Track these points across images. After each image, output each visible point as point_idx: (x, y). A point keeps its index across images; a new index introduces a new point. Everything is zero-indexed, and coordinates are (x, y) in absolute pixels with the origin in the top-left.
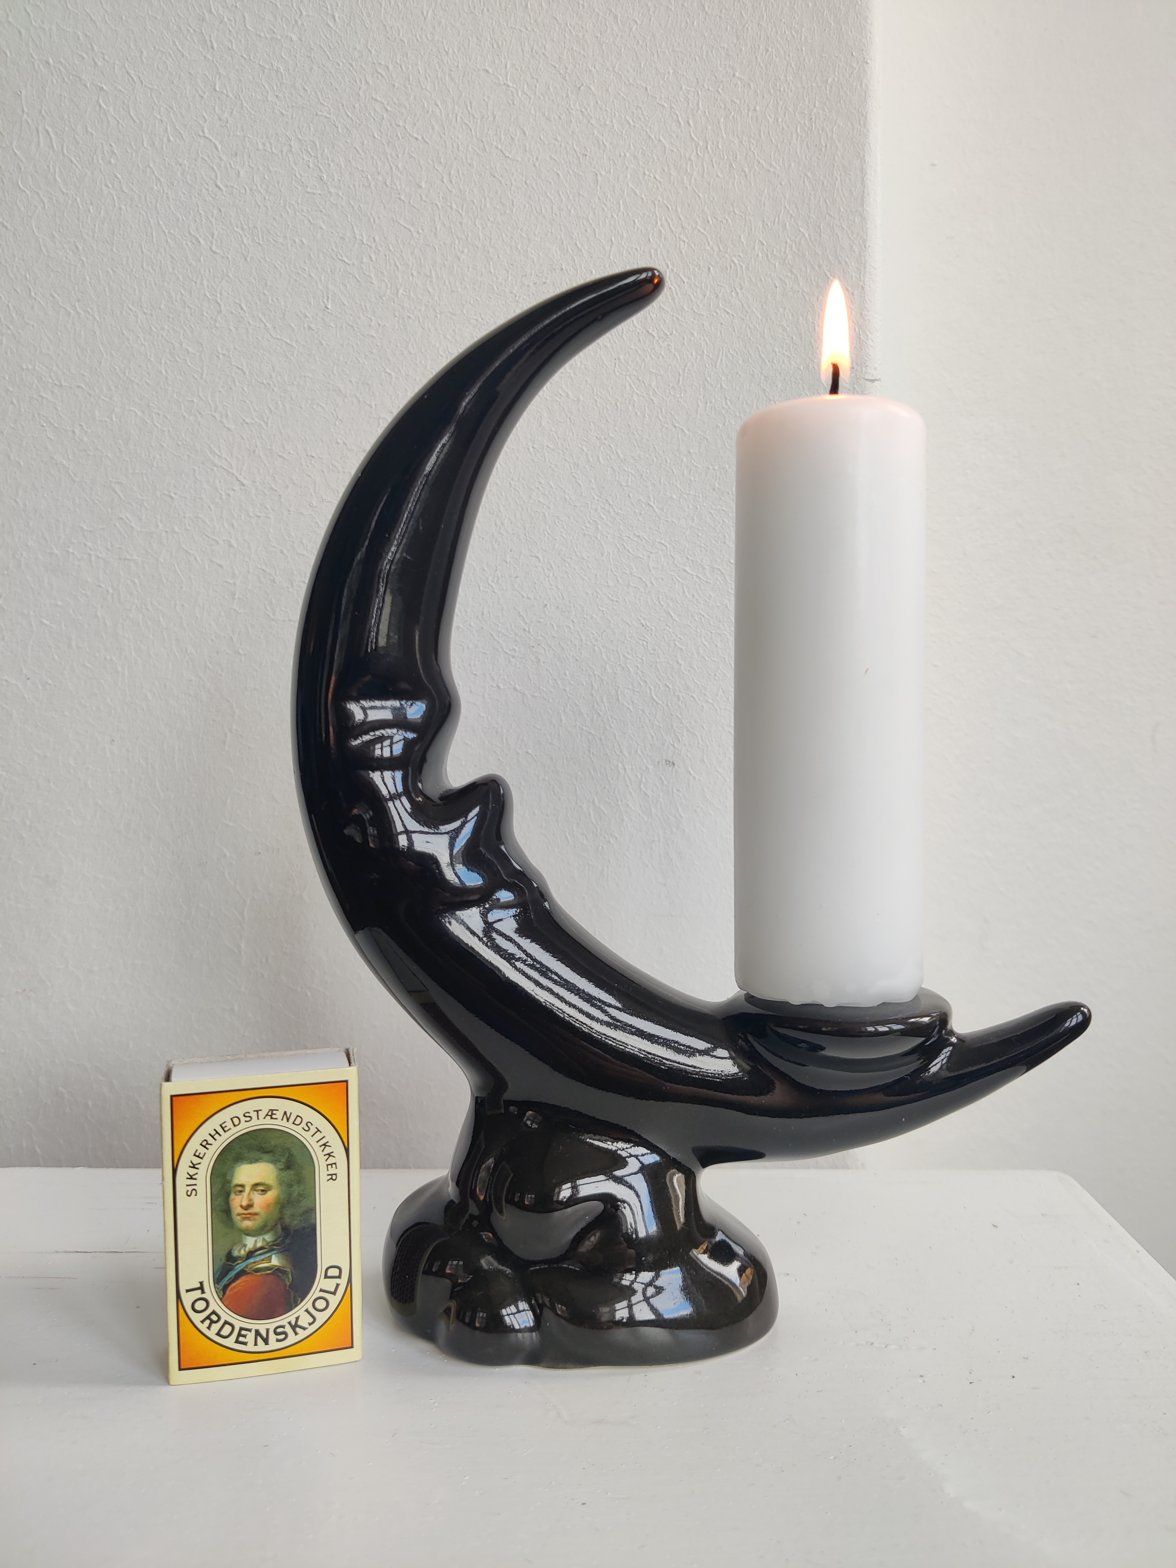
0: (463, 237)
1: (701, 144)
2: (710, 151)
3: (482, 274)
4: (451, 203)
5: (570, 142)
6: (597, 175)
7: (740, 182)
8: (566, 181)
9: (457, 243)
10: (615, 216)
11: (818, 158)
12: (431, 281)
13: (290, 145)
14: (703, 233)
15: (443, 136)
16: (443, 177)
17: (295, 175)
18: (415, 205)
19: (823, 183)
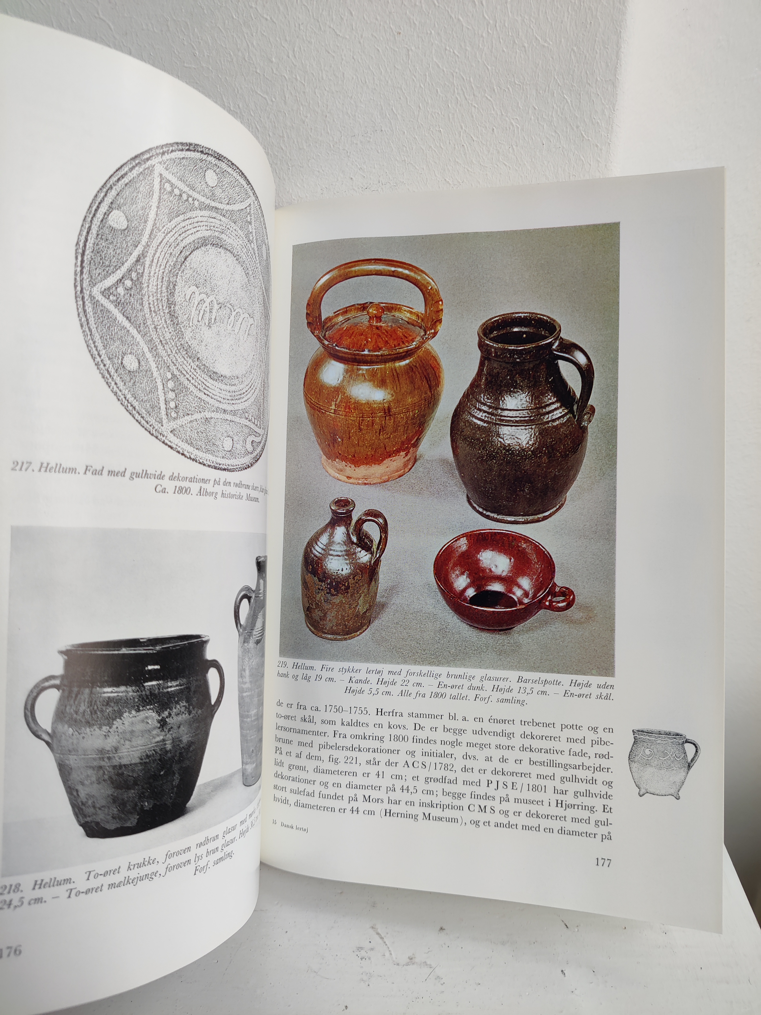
0: (306, 104)
1: (491, 22)
2: (498, 28)
3: (321, 134)
4: (296, 76)
5: (388, 22)
6: (408, 50)
7: (521, 56)
8: (385, 55)
9: (302, 109)
10: (422, 86)
11: (583, 34)
12: (284, 141)
13: (167, 26)
14: (490, 100)
15: (287, 16)
16: (288, 53)
17: (174, 52)
18: (268, 77)
19: (586, 57)
